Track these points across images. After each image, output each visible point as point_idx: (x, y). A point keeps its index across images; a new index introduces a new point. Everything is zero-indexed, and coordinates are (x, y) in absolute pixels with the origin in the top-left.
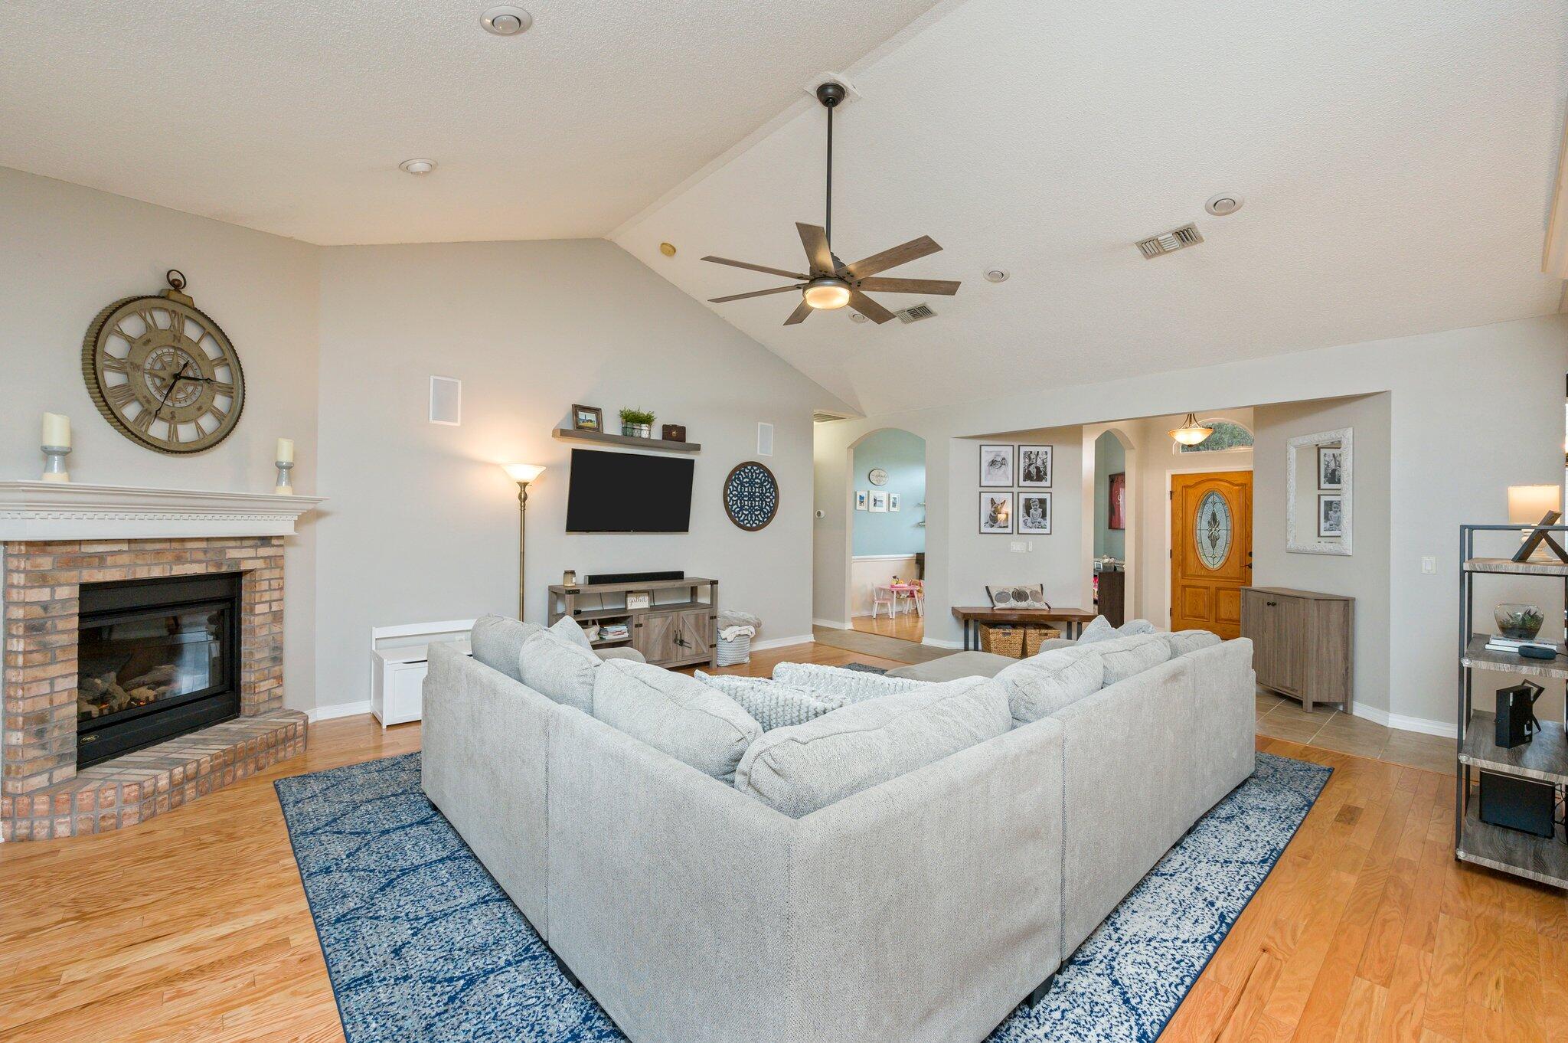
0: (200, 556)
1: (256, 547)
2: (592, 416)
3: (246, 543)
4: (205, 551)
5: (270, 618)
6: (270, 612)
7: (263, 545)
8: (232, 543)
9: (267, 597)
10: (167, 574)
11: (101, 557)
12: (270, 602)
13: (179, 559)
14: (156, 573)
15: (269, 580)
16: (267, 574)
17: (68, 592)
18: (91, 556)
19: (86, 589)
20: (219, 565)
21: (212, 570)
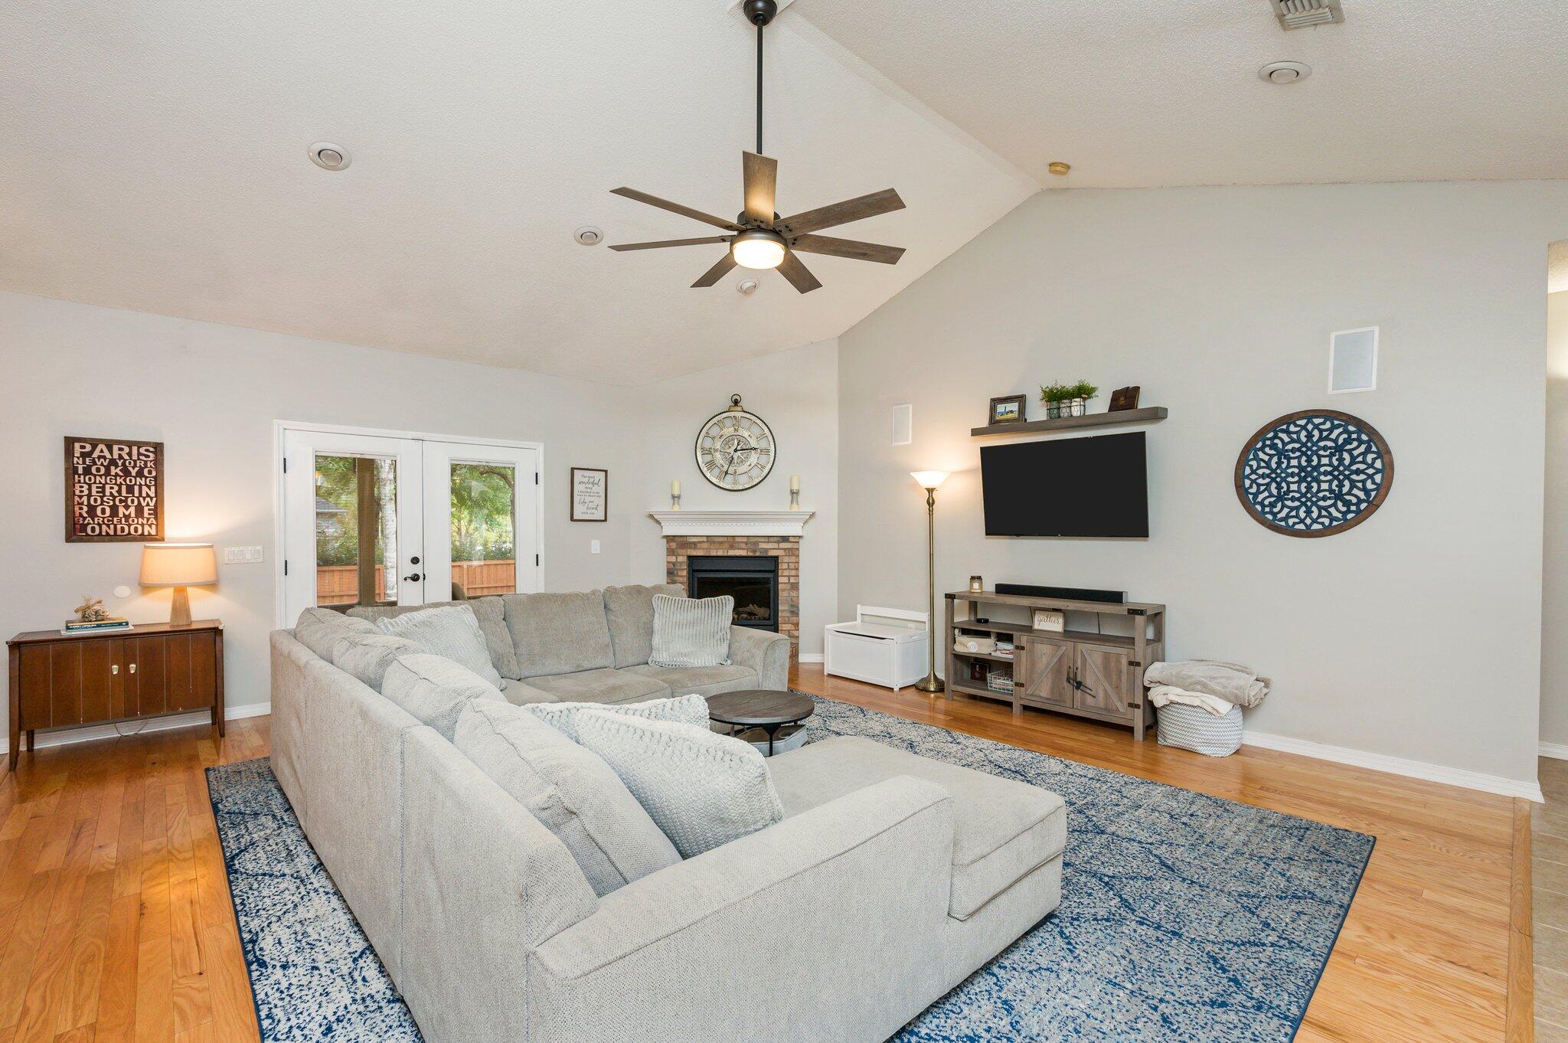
0: (743, 546)
1: (778, 542)
2: (1014, 407)
3: (772, 539)
4: (746, 543)
5: (789, 587)
6: (789, 582)
7: (783, 541)
8: (763, 539)
9: (786, 573)
10: (726, 554)
11: (695, 544)
12: (789, 577)
13: (732, 547)
14: (720, 553)
15: (788, 563)
16: (786, 559)
17: (682, 559)
18: (691, 543)
19: (689, 557)
20: (755, 551)
21: (750, 554)
